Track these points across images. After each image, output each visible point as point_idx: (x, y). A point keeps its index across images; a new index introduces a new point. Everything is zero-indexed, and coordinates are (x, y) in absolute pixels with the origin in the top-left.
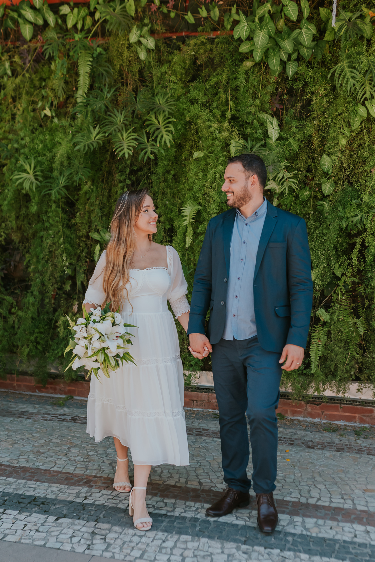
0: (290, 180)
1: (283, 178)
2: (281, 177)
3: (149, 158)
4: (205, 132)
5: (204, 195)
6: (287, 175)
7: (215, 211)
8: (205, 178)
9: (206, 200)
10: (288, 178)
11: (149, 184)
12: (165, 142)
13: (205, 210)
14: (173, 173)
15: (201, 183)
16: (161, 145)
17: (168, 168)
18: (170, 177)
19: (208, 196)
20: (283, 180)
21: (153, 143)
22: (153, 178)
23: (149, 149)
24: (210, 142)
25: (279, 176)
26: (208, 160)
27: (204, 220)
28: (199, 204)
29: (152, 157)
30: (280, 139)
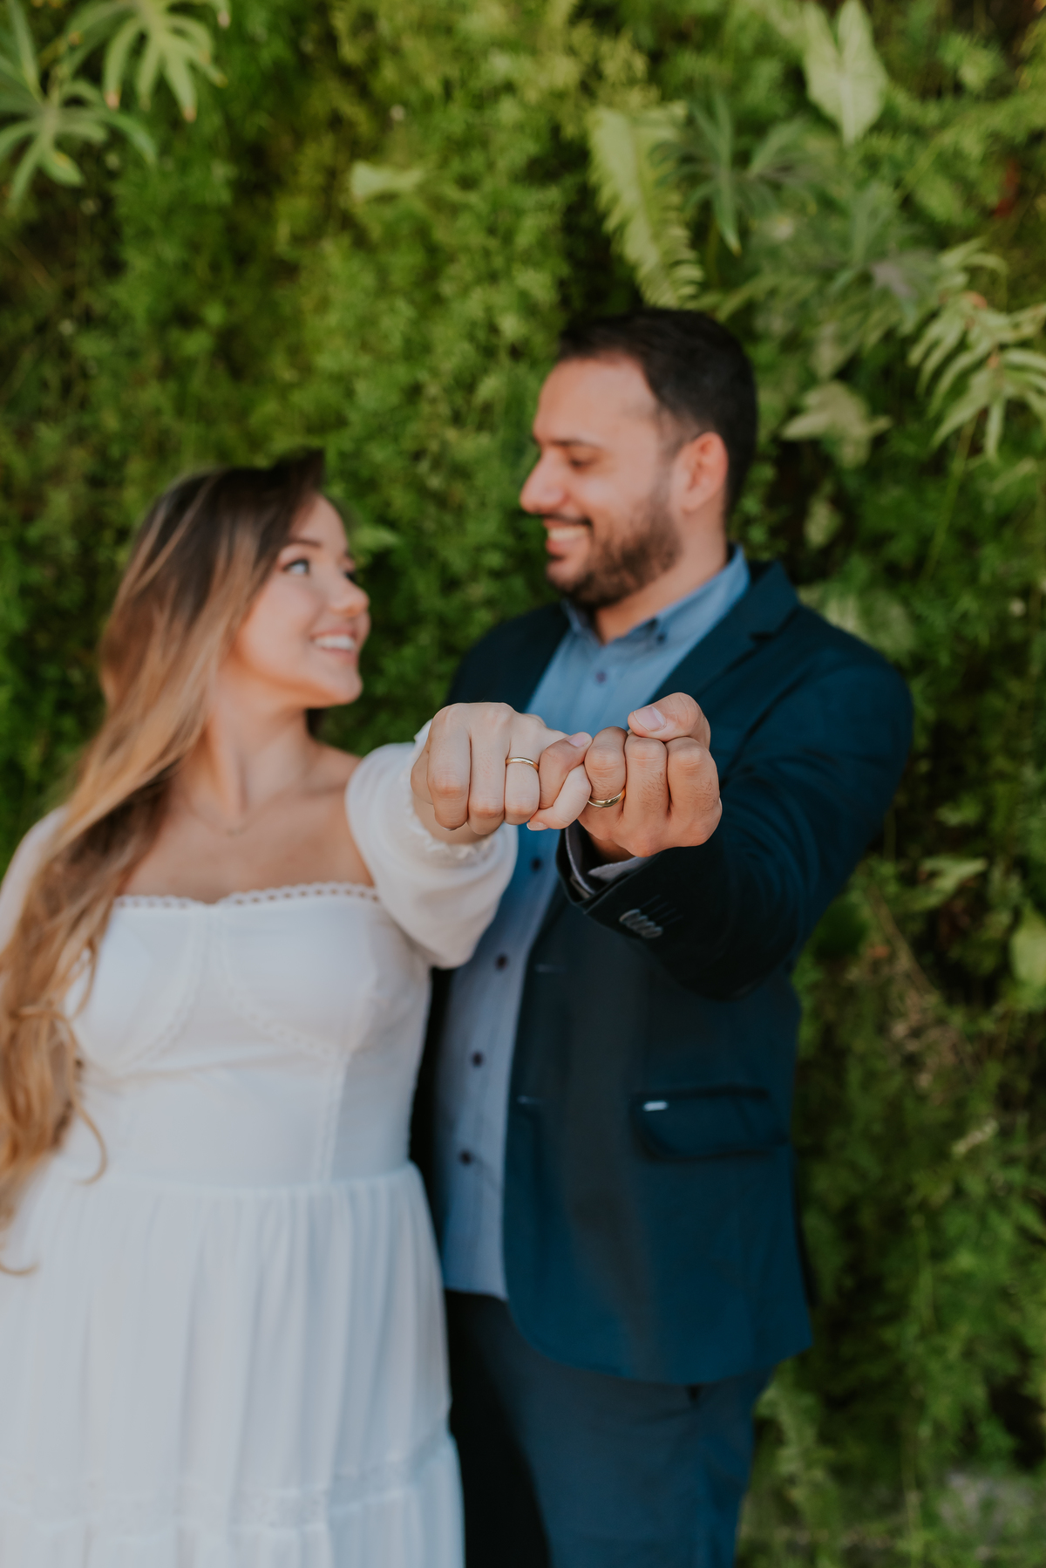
0: (1017, 357)
1: (962, 345)
2: (950, 340)
3: (43, 185)
4: (419, 51)
5: (417, 456)
6: (993, 326)
7: (494, 560)
8: (417, 349)
9: (422, 491)
10: (1003, 347)
11: (67, 387)
12: (162, 87)
13: (425, 555)
14: (214, 314)
15: (402, 373)
16: (128, 98)
17: (188, 290)
18: (196, 344)
19: (437, 464)
20: (964, 360)
21: (84, 89)
22: (91, 347)
23: (49, 123)
24: (455, 118)
25: (934, 331)
26: (442, 234)
27: (417, 619)
28: (385, 520)
29: (65, 170)
30: (886, 123)
